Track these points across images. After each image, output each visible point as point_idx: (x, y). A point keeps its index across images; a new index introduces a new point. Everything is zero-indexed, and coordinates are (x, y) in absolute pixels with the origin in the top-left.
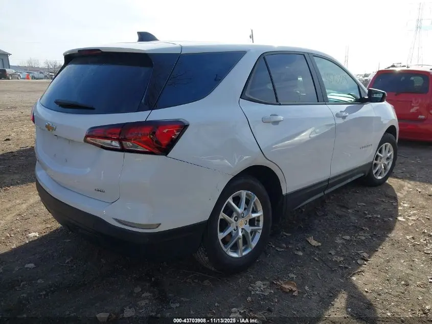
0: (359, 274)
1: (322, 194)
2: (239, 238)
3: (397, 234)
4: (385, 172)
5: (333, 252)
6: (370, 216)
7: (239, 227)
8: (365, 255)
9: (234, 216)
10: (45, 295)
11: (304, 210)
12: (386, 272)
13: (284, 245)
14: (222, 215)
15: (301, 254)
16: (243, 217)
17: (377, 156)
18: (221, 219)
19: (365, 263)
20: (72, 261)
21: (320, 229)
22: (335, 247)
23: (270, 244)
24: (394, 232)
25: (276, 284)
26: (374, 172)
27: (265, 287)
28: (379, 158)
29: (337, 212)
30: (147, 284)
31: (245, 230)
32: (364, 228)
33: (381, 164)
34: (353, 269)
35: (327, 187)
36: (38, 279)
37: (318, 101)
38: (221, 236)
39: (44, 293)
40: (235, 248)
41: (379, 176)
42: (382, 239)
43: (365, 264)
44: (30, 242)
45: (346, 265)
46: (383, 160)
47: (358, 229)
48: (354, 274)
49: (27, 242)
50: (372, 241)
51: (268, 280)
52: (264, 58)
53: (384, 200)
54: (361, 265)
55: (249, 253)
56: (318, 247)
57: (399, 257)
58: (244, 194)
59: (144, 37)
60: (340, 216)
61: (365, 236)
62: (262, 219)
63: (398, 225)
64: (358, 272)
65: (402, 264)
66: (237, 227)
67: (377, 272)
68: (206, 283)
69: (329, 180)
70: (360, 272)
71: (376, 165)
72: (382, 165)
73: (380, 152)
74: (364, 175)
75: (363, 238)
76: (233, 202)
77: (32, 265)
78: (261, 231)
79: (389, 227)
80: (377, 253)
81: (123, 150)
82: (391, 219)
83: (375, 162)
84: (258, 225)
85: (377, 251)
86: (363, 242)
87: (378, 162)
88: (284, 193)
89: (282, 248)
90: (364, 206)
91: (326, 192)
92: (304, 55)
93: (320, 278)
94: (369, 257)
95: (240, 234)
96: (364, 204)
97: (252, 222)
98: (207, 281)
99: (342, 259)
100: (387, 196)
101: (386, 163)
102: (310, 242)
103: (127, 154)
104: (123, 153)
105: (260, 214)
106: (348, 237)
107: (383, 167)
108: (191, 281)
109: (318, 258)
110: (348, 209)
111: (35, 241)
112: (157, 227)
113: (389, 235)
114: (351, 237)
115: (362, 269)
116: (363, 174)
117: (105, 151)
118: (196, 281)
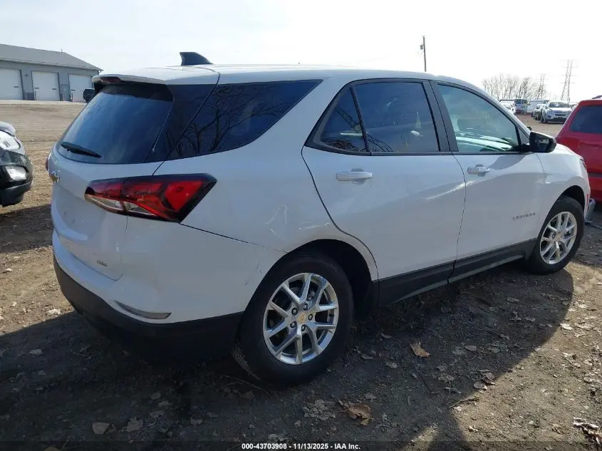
0: (468, 404)
1: (445, 282)
2: (297, 339)
3: (550, 349)
4: (561, 255)
5: (442, 368)
6: (519, 319)
7: (299, 322)
8: (489, 375)
9: (292, 307)
10: (40, 392)
11: (423, 303)
12: (512, 403)
13: (374, 352)
14: (271, 306)
15: (394, 366)
16: (305, 309)
17: (549, 231)
18: (270, 311)
19: (486, 387)
20: (88, 350)
21: (436, 334)
22: (448, 361)
23: (355, 348)
24: (546, 344)
25: (342, 406)
26: (543, 253)
27: (326, 408)
28: (552, 233)
29: (472, 310)
30: (171, 389)
31: (309, 329)
32: (502, 336)
33: (555, 243)
34: (464, 395)
35: (452, 273)
36: (41, 370)
37: (440, 150)
38: (268, 334)
39: (41, 389)
40: (291, 350)
41: (551, 260)
42: (523, 354)
43: (485, 390)
44: (47, 321)
45: (455, 389)
46: (558, 236)
47: (494, 336)
48: (462, 402)
49: (44, 321)
50: (507, 355)
51: (333, 399)
52: (351, 89)
53: (550, 296)
54: (477, 390)
55: (313, 360)
56: (424, 358)
57: (541, 382)
58: (308, 278)
59: (191, 59)
60: (473, 316)
61: (499, 348)
62: (336, 314)
63: (557, 334)
64: (469, 400)
65: (541, 394)
66: (295, 322)
67: (499, 402)
68: (249, 395)
69: (455, 263)
70: (473, 400)
71: (545, 244)
72: (557, 244)
73: (554, 225)
74: (523, 258)
75: (496, 351)
76: (290, 288)
77: (39, 351)
78: (333, 331)
79: (541, 337)
80: (508, 375)
81: (124, 212)
82: (550, 326)
83: (543, 239)
84: (331, 322)
85: (510, 371)
86: (494, 356)
87: (550, 239)
88: (374, 278)
89: (370, 356)
90: (516, 303)
91: (451, 280)
92: (422, 84)
93: (410, 404)
94: (495, 379)
95: (299, 333)
96: (517, 300)
97: (321, 317)
98: (251, 392)
99: (452, 379)
100: (558, 291)
101: (564, 241)
102: (414, 349)
103: (131, 218)
104: (125, 217)
105: (334, 306)
106: (473, 348)
107: (558, 247)
108: (229, 390)
109: (419, 375)
110: (490, 305)
111: (53, 320)
112: (167, 317)
113: (538, 349)
114: (478, 348)
115: (477, 395)
116: (520, 257)
117: (108, 213)
118: (236, 391)
